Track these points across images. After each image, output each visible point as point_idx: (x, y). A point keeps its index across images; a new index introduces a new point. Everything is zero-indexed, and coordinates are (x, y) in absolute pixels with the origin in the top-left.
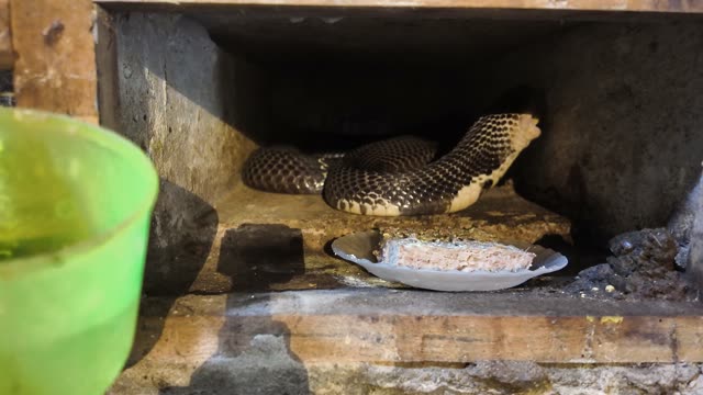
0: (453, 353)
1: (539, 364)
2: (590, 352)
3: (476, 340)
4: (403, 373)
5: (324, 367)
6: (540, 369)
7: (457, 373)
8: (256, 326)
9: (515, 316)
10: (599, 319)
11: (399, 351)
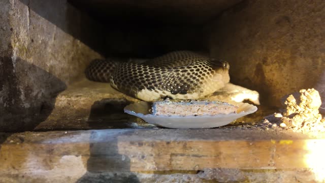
0: (190, 164)
1: (242, 170)
2: (273, 162)
3: (203, 156)
4: (158, 178)
5: (108, 175)
6: (243, 173)
7: (193, 177)
8: (63, 150)
9: (227, 140)
10: (278, 142)
11: (156, 164)
